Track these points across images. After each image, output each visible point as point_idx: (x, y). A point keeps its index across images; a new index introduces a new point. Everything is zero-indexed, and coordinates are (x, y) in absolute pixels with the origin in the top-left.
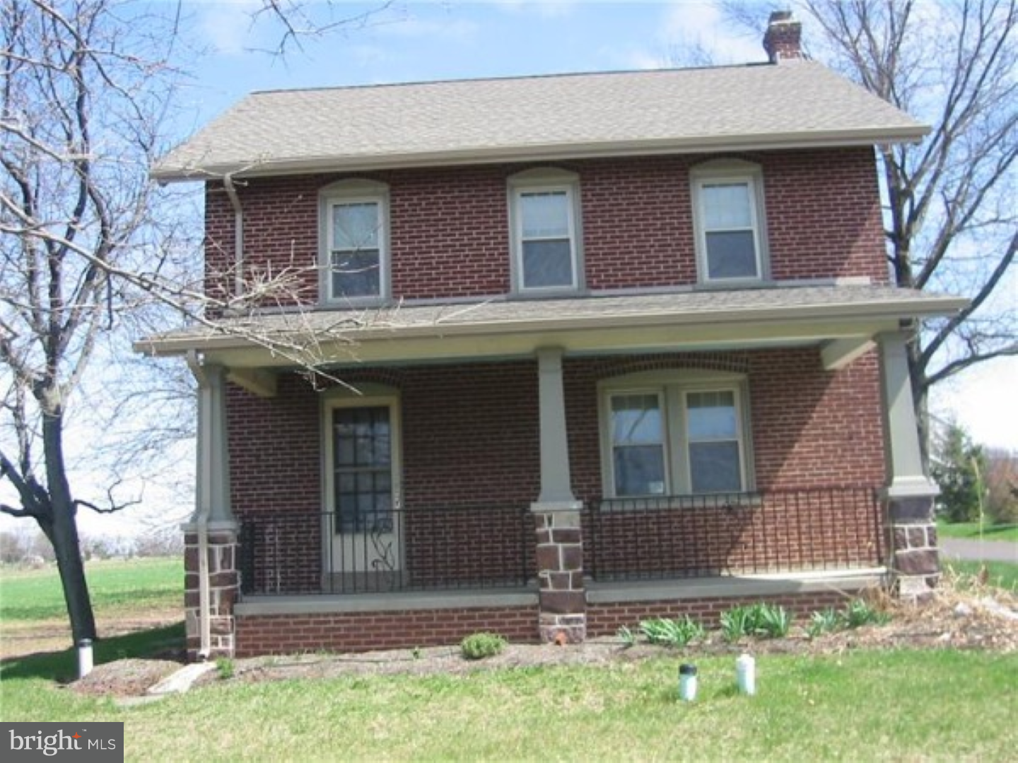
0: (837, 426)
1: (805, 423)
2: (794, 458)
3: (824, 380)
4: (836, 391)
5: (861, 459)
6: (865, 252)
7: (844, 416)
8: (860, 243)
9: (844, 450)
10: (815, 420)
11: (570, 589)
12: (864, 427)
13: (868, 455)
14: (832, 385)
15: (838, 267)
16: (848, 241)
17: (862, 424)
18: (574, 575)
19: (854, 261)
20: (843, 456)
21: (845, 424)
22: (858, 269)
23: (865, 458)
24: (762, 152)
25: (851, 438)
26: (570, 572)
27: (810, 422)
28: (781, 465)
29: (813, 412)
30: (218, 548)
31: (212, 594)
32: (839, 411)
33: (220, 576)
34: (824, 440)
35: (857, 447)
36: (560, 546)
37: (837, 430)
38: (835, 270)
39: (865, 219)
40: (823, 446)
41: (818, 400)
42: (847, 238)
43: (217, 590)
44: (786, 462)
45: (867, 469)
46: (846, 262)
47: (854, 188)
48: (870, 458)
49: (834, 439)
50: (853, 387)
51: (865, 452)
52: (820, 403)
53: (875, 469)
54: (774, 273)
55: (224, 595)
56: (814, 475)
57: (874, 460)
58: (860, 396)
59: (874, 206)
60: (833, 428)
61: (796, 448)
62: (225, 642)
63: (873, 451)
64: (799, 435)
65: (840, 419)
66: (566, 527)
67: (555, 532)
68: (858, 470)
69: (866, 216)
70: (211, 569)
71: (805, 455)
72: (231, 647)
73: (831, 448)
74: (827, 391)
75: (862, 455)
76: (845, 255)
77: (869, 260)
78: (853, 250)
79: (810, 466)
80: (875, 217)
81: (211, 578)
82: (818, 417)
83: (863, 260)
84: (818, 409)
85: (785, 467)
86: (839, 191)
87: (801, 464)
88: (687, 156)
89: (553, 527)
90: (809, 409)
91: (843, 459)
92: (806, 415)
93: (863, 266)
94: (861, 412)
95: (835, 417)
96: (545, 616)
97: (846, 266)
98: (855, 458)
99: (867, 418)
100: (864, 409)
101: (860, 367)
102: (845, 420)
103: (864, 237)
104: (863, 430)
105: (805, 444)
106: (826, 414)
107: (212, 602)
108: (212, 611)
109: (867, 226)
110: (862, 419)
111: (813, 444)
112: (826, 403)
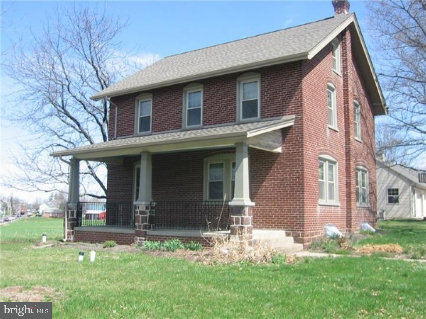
0: (279, 175)
1: (268, 174)
2: (263, 188)
3: (276, 157)
4: (279, 161)
5: (287, 188)
6: (295, 105)
7: (282, 171)
8: (293, 101)
9: (281, 185)
10: (272, 173)
11: (142, 230)
12: (289, 176)
13: (290, 187)
14: (278, 159)
15: (284, 112)
16: (289, 101)
17: (288, 175)
18: (143, 225)
19: (290, 109)
20: (280, 187)
21: (282, 174)
22: (291, 112)
23: (288, 188)
24: (260, 68)
25: (283, 180)
26: (142, 224)
27: (270, 173)
28: (259, 190)
29: (271, 169)
30: (70, 211)
31: (68, 224)
32: (280, 169)
33: (70, 219)
34: (274, 181)
35: (286, 184)
36: (141, 216)
37: (279, 177)
38: (283, 113)
39: (296, 91)
40: (273, 183)
41: (273, 165)
42: (288, 100)
43: (69, 222)
44: (260, 189)
45: (288, 192)
46: (287, 109)
47: (292, 79)
48: (290, 188)
49: (277, 180)
50: (286, 160)
51: (288, 186)
52: (274, 166)
53: (291, 193)
54: (262, 115)
55: (71, 224)
56: (269, 194)
57: (291, 189)
58: (288, 163)
59: (300, 85)
60: (277, 176)
61: (264, 184)
62: (71, 238)
63: (291, 185)
64: (265, 179)
65: (280, 172)
66: (142, 210)
67: (140, 211)
68: (285, 193)
69: (296, 90)
70: (68, 217)
71: (267, 186)
72: (72, 239)
73: (276, 184)
74: (276, 161)
75: (287, 187)
76: (287, 107)
77: (296, 108)
78: (290, 104)
79: (268, 191)
80: (300, 90)
81: (68, 219)
82: (273, 172)
83: (293, 108)
84: (273, 168)
85: (260, 191)
86: (287, 81)
87: (266, 190)
88: (236, 73)
89: (139, 210)
90: (270, 169)
91: (280, 188)
92: (268, 171)
93: (293, 110)
94: (288, 170)
95: (279, 172)
96: (136, 237)
97: (287, 111)
98: (284, 188)
99: (290, 172)
100: (289, 169)
101: (289, 152)
102: (282, 173)
103: (294, 99)
104: (288, 177)
105: (267, 182)
106: (276, 170)
107: (68, 226)
108: (68, 229)
109: (296, 94)
110: (288, 173)
111: (270, 182)
112: (276, 166)
